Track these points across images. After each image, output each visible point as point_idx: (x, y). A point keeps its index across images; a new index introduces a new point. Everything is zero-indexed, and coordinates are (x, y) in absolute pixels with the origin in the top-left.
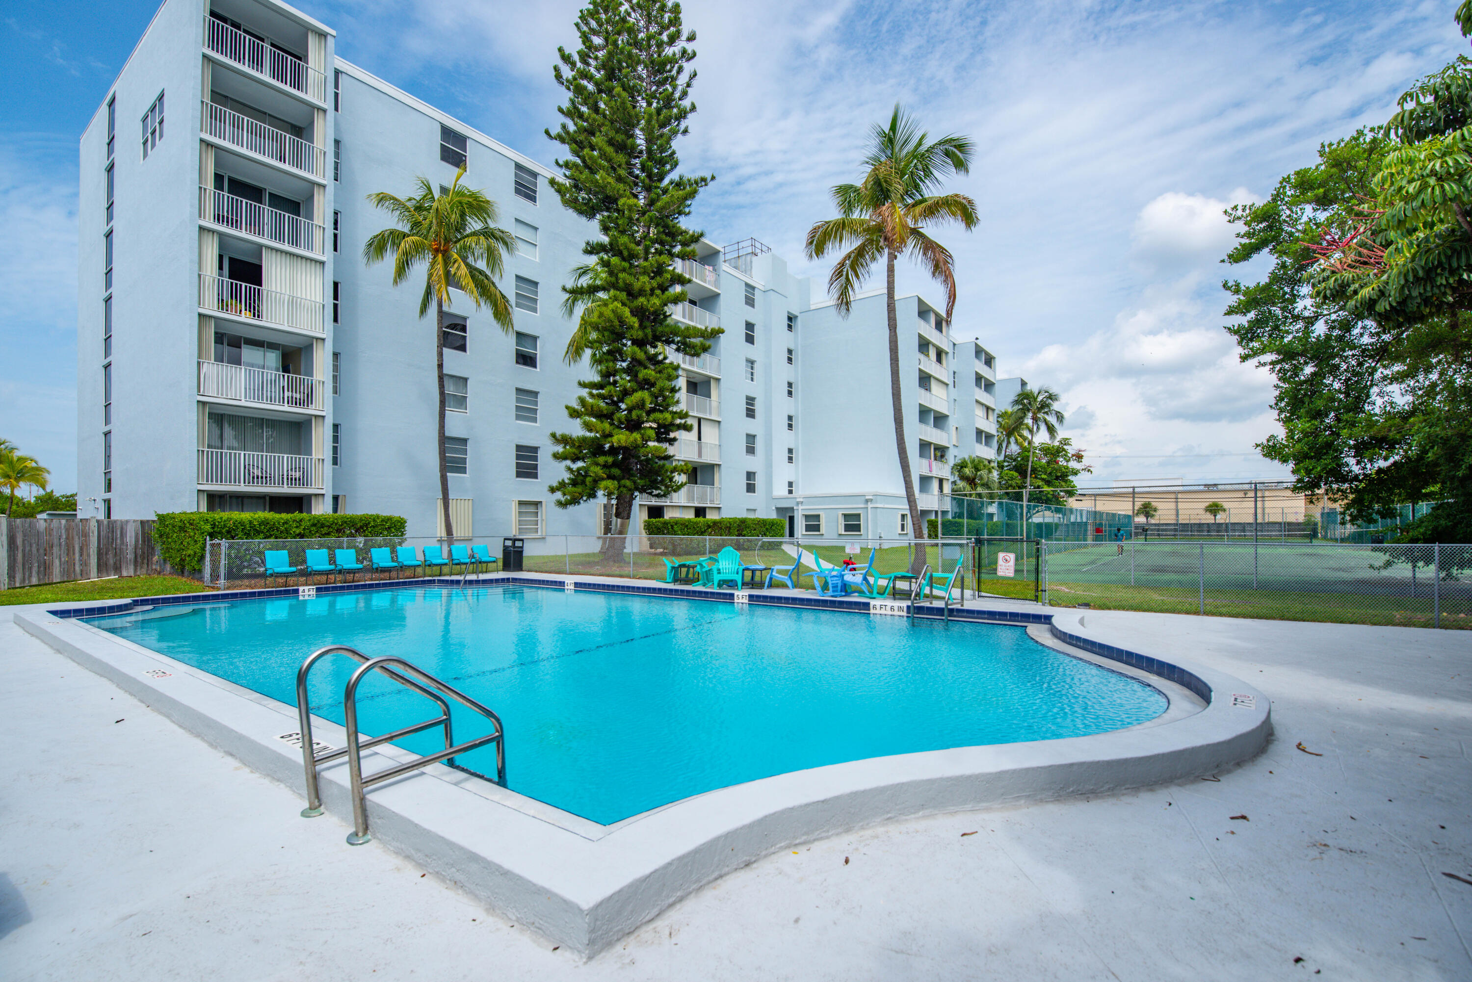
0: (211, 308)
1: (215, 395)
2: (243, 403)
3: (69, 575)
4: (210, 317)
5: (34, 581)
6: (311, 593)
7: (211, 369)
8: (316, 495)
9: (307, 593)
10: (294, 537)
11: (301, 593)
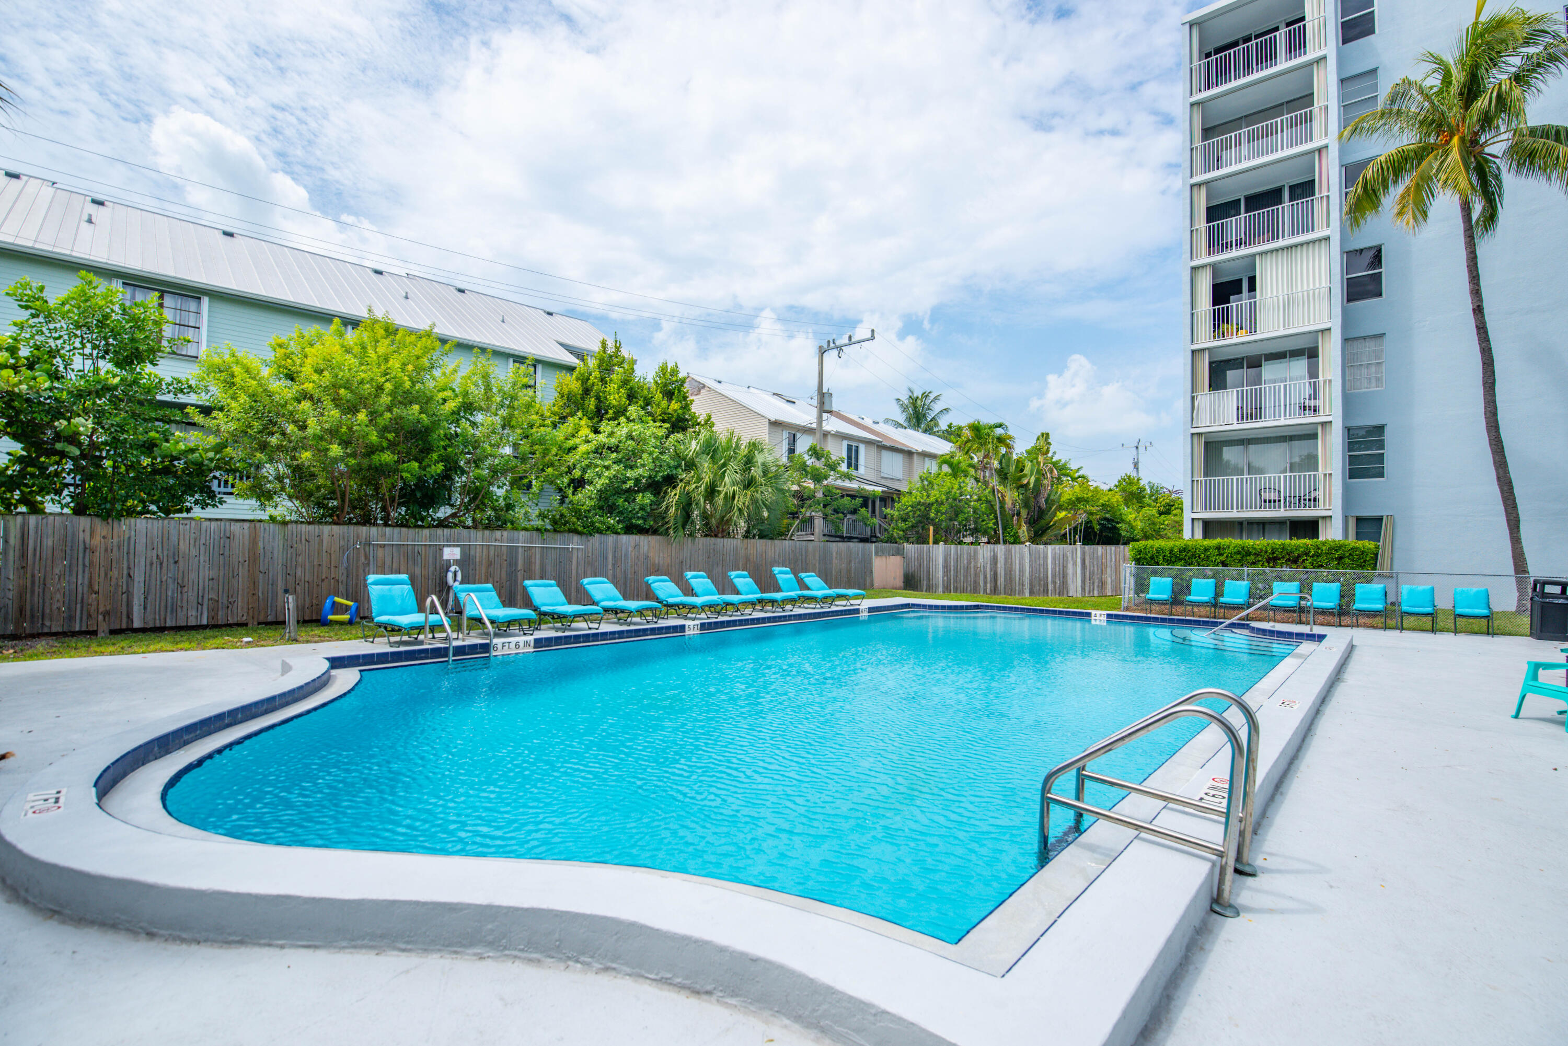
0: (1206, 340)
1: (1207, 424)
2: (1236, 427)
3: (1116, 591)
4: (1203, 350)
5: (1096, 593)
6: (1102, 618)
7: (1205, 398)
8: (1324, 518)
9: (1098, 618)
10: (1217, 565)
11: (1093, 617)
